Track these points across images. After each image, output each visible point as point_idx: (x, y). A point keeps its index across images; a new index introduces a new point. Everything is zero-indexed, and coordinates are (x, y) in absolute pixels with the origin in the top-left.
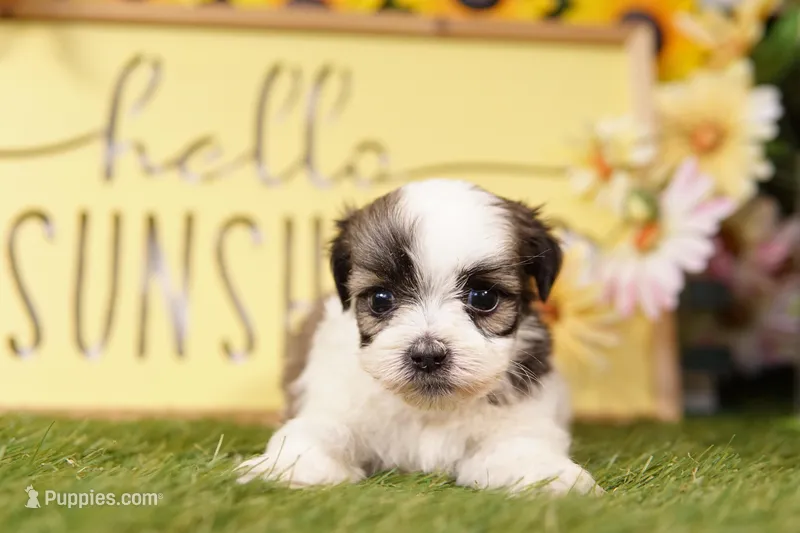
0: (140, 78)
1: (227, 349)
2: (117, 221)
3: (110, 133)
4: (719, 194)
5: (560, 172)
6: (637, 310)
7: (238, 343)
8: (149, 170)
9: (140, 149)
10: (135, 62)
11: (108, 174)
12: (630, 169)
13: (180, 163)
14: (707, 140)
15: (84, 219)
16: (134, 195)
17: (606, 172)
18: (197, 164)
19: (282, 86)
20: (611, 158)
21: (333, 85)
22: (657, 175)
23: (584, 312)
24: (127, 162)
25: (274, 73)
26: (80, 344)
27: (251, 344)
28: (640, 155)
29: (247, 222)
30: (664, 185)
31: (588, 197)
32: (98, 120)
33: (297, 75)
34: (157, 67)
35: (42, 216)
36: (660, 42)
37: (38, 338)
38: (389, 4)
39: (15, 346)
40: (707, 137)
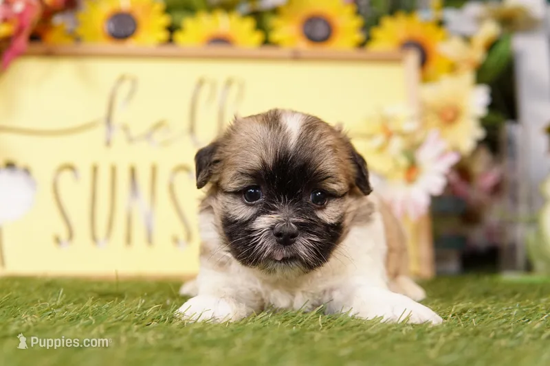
0: (125, 89)
1: (176, 240)
2: (114, 171)
3: (109, 120)
5: (370, 136)
7: (182, 237)
8: (131, 140)
9: (125, 129)
10: (122, 79)
11: (108, 143)
12: (403, 135)
13: (148, 136)
14: (450, 116)
15: (95, 170)
16: (123, 155)
18: (158, 136)
19: (205, 91)
20: (393, 126)
21: (234, 90)
24: (118, 137)
25: (201, 83)
26: (94, 238)
27: (189, 238)
28: (409, 126)
32: (102, 112)
33: (214, 86)
34: (134, 82)
35: (71, 168)
36: (424, 59)
37: (71, 235)
38: (266, 42)
39: (58, 240)
40: (450, 115)
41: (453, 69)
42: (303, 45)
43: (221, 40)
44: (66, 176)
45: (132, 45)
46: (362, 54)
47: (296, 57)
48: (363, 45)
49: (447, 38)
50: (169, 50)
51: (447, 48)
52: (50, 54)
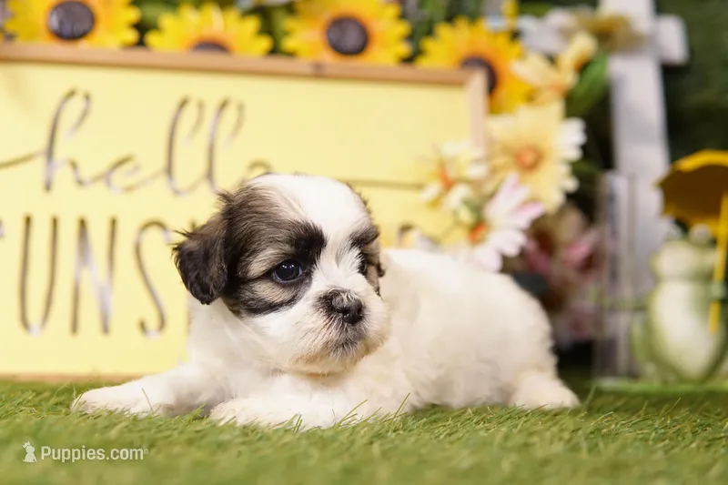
0: (76, 105)
1: (143, 326)
2: (55, 223)
3: (50, 152)
4: (533, 200)
5: (419, 187)
7: (152, 322)
8: (80, 183)
9: (74, 165)
10: (71, 94)
11: (48, 187)
12: (468, 182)
13: (106, 177)
14: (529, 160)
15: (28, 221)
16: (69, 203)
17: (449, 185)
18: (119, 178)
19: (190, 114)
20: (452, 174)
21: (230, 115)
22: (489, 188)
24: (63, 176)
25: (183, 103)
26: (25, 323)
27: (162, 323)
28: (477, 172)
29: (160, 225)
30: (492, 196)
31: (436, 203)
32: (40, 142)
33: (201, 106)
34: (88, 98)
36: (493, 83)
38: (275, 51)
40: (529, 158)
41: (531, 97)
42: (328, 58)
43: (213, 45)
45: (83, 48)
46: (407, 71)
47: (319, 73)
48: (409, 60)
49: (522, 57)
50: (139, 55)
51: (524, 69)
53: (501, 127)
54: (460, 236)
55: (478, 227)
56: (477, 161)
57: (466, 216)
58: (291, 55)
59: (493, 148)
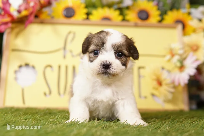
0: (71, 36)
2: (67, 67)
3: (65, 48)
5: (164, 56)
6: (179, 84)
8: (73, 56)
9: (71, 51)
10: (70, 33)
11: (64, 57)
12: (179, 55)
14: (195, 48)
15: (60, 67)
17: (173, 55)
20: (174, 52)
22: (184, 56)
23: (167, 84)
24: (68, 55)
26: (59, 94)
28: (181, 52)
30: (185, 59)
31: (169, 61)
32: (62, 45)
34: (74, 34)
35: (50, 66)
36: (184, 27)
37: (50, 93)
38: (124, 20)
39: (45, 94)
42: (139, 22)
43: (107, 19)
44: (49, 69)
45: (73, 20)
46: (160, 25)
47: (136, 25)
48: (160, 21)
49: (192, 19)
50: (87, 22)
51: (192, 23)
52: (42, 22)
53: (187, 39)
54: (177, 70)
55: (182, 67)
56: (180, 49)
57: (178, 64)
58: (128, 21)
59: (184, 45)
